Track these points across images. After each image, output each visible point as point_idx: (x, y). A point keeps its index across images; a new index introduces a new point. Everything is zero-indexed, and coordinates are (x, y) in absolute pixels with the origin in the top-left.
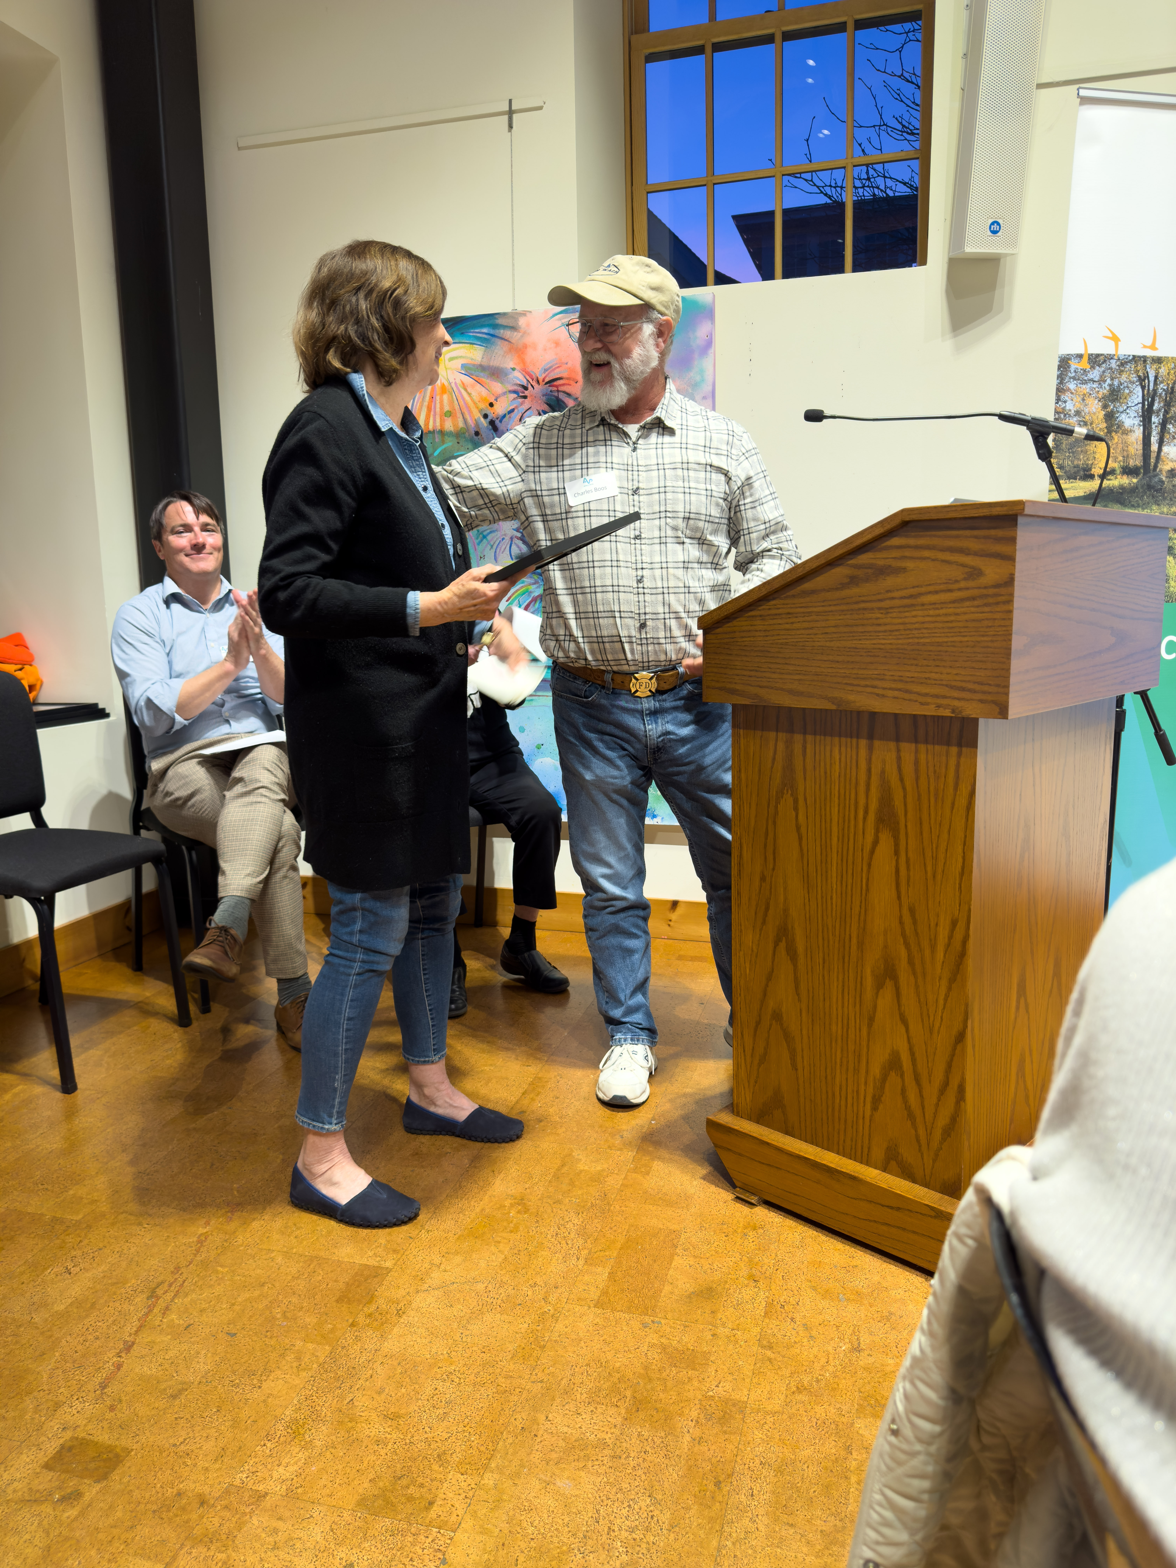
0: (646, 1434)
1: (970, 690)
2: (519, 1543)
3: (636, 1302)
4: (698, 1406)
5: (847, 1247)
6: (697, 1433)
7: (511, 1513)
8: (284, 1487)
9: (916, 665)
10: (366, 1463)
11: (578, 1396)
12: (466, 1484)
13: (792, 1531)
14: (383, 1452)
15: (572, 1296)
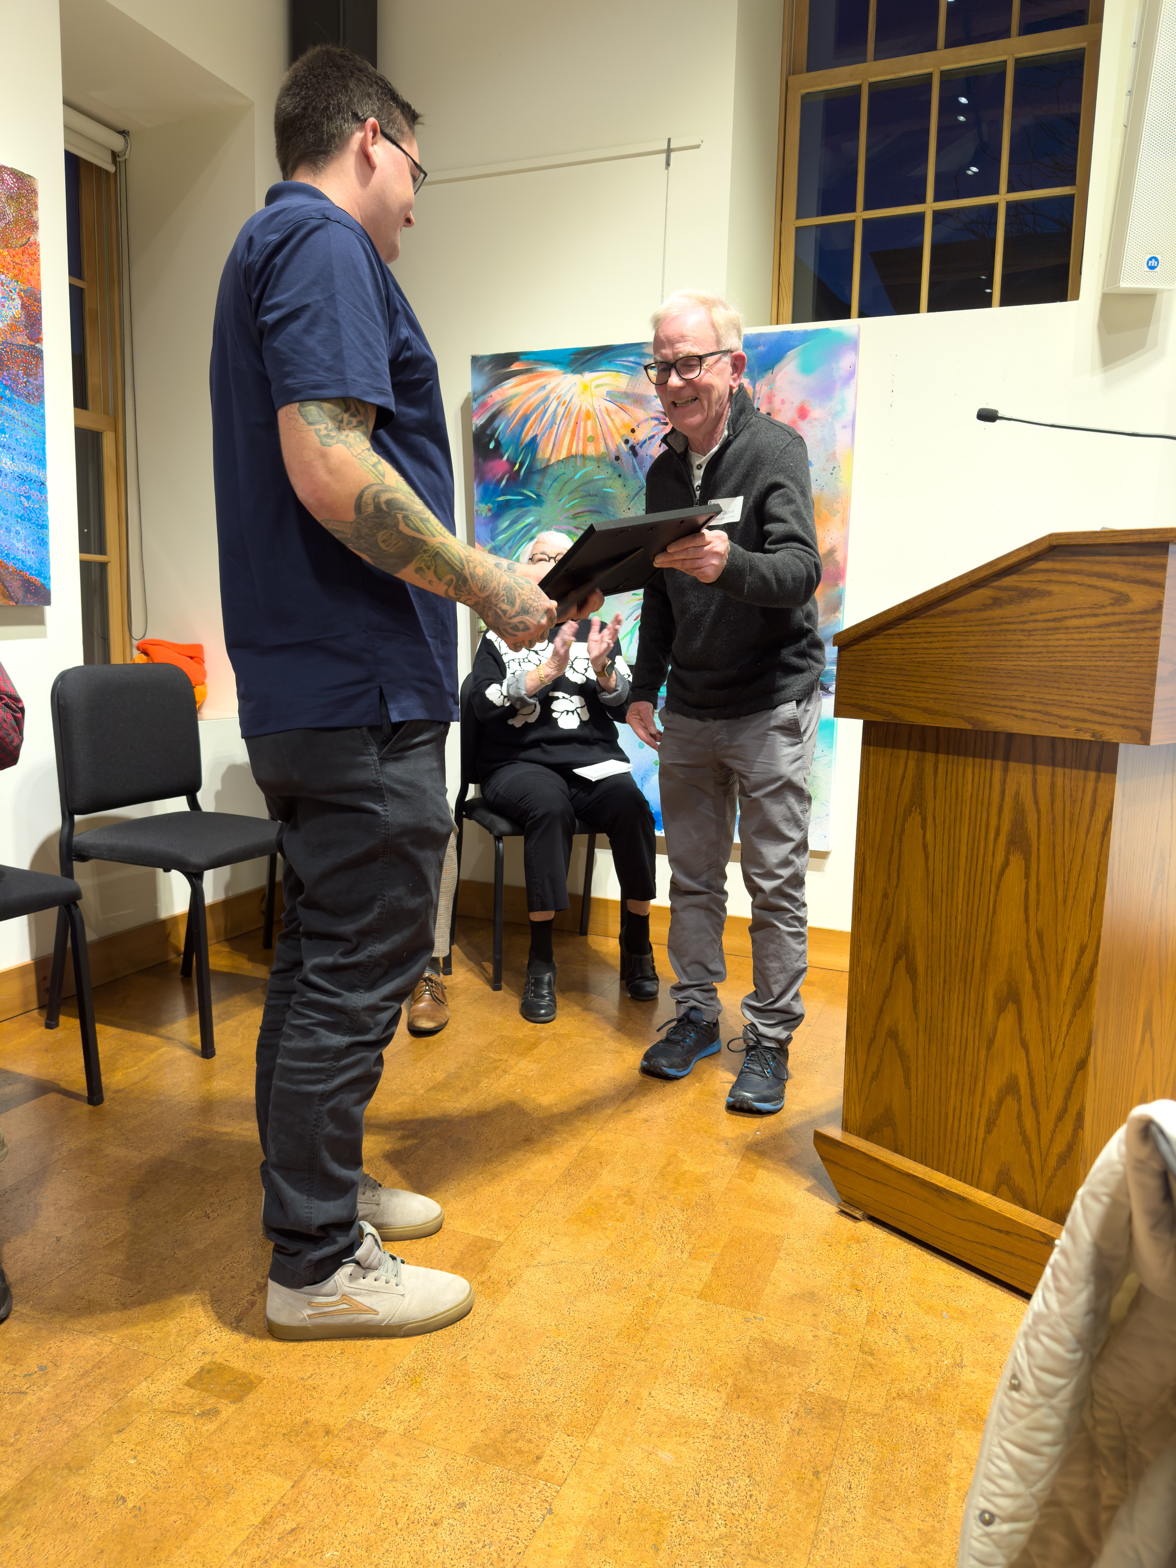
0: (746, 1420)
1: (1112, 715)
2: (622, 1504)
3: (739, 1297)
4: (798, 1400)
5: (952, 1268)
6: (797, 1424)
7: (614, 1476)
8: (402, 1427)
9: (1058, 688)
10: (478, 1415)
11: (681, 1378)
12: (572, 1445)
13: (889, 1526)
14: (494, 1407)
15: (675, 1286)
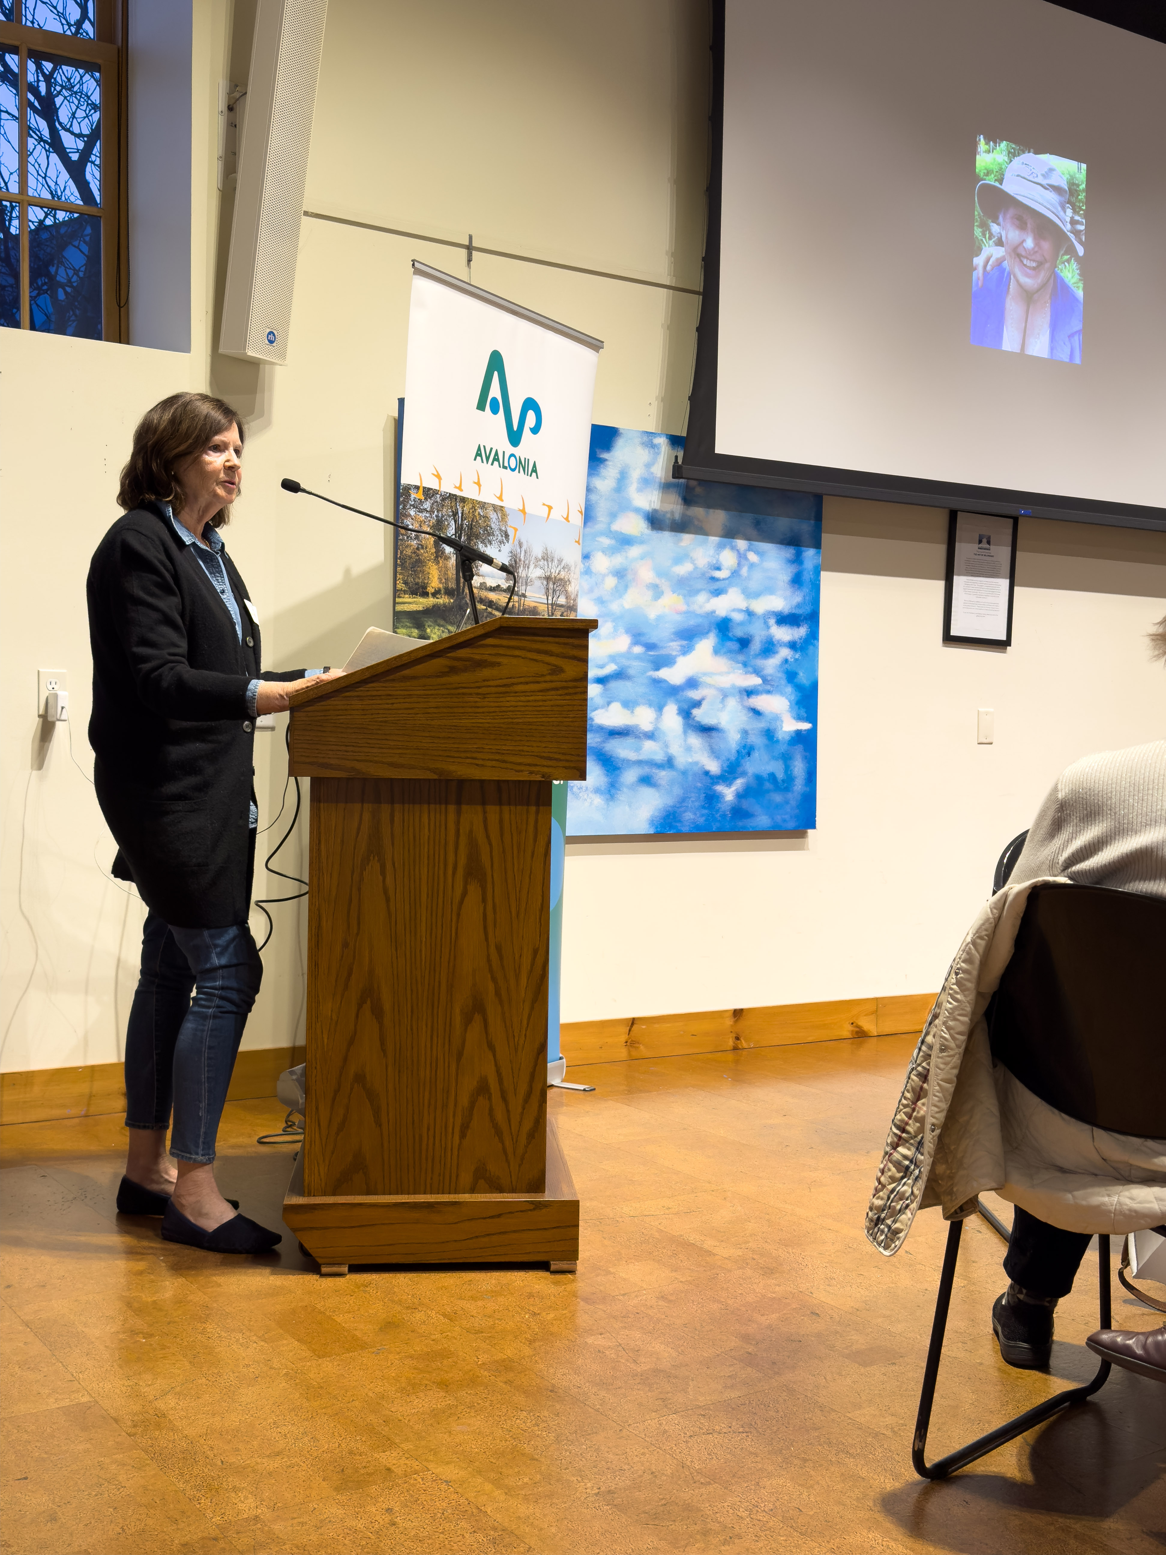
1: (556, 759)
3: (347, 1346)
4: (482, 1370)
9: (511, 740)
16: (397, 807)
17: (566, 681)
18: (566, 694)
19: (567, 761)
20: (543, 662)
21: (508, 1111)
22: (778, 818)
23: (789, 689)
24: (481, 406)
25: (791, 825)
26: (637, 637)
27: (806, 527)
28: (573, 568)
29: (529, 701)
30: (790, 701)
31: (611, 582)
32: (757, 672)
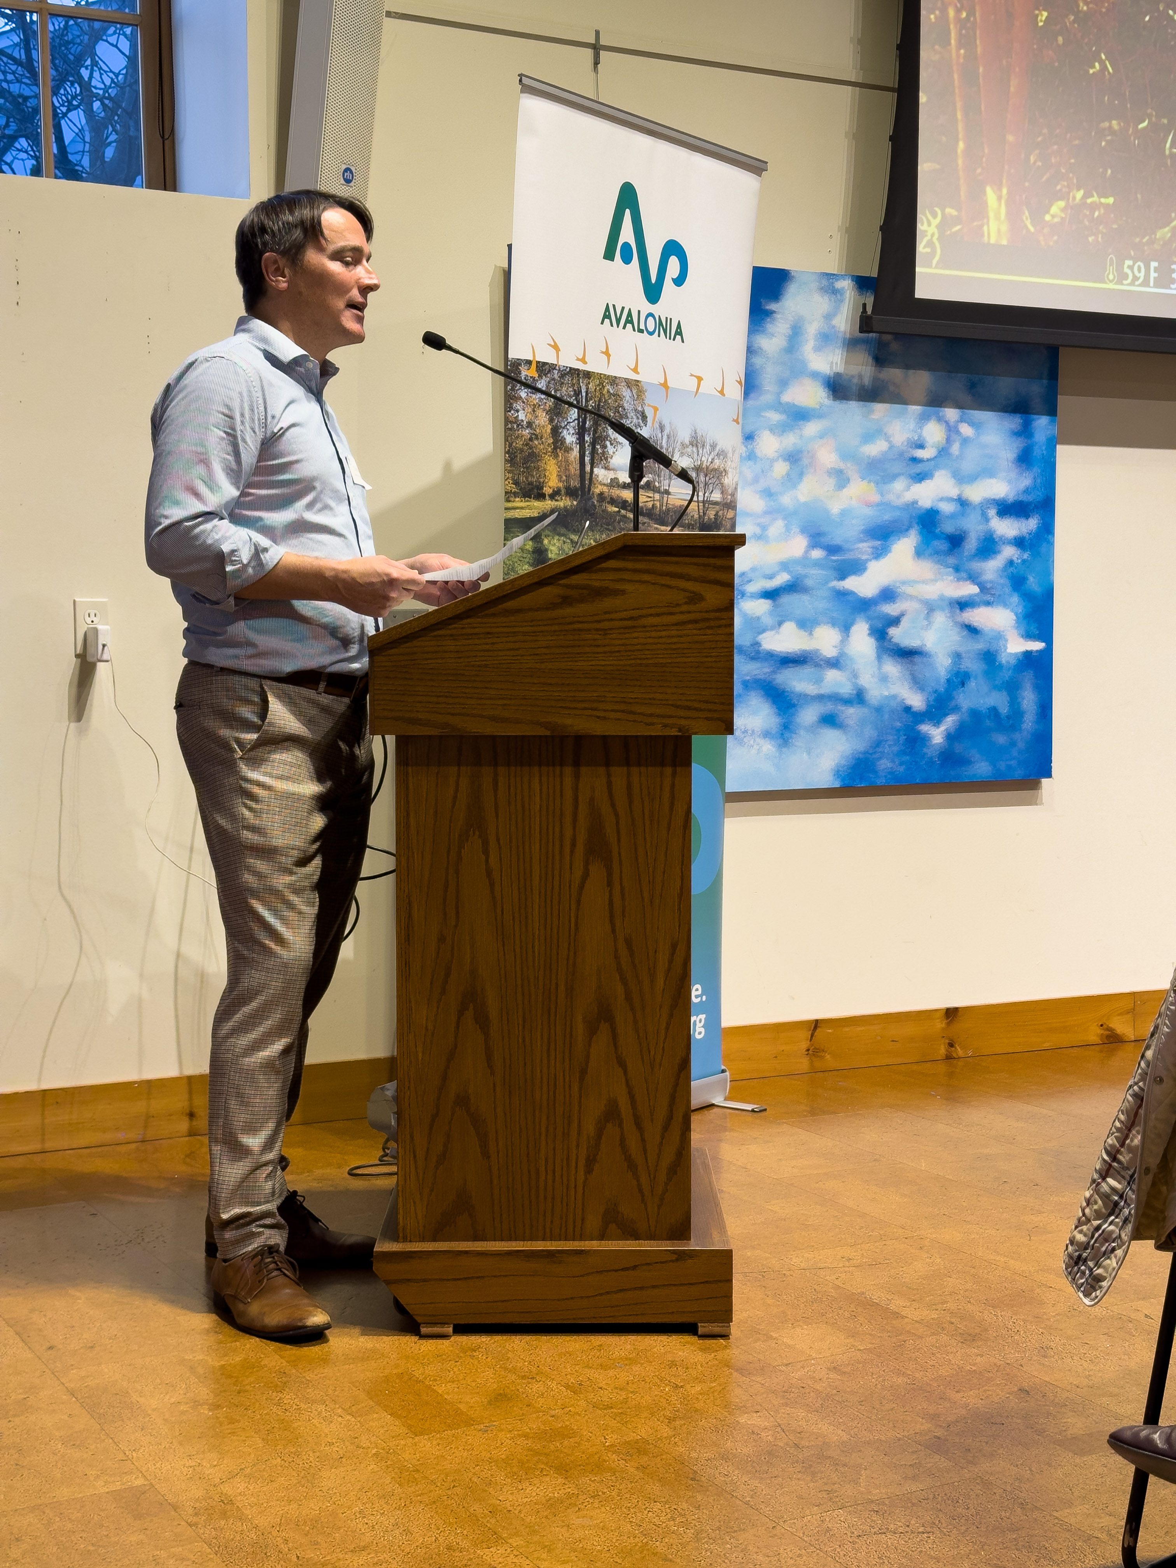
0: (597, 1479)
2: (602, 1556)
3: (449, 1421)
4: (610, 1453)
6: (633, 1464)
9: (640, 686)
11: (503, 1482)
13: (780, 1479)
16: (502, 770)
17: (707, 612)
18: (708, 628)
19: (710, 710)
20: (678, 589)
21: (643, 1140)
22: (1002, 765)
23: (1015, 599)
24: (609, 255)
25: (1019, 774)
26: (816, 538)
27: (1036, 389)
28: (730, 455)
29: (661, 637)
30: (1016, 614)
31: (781, 468)
32: (973, 578)
